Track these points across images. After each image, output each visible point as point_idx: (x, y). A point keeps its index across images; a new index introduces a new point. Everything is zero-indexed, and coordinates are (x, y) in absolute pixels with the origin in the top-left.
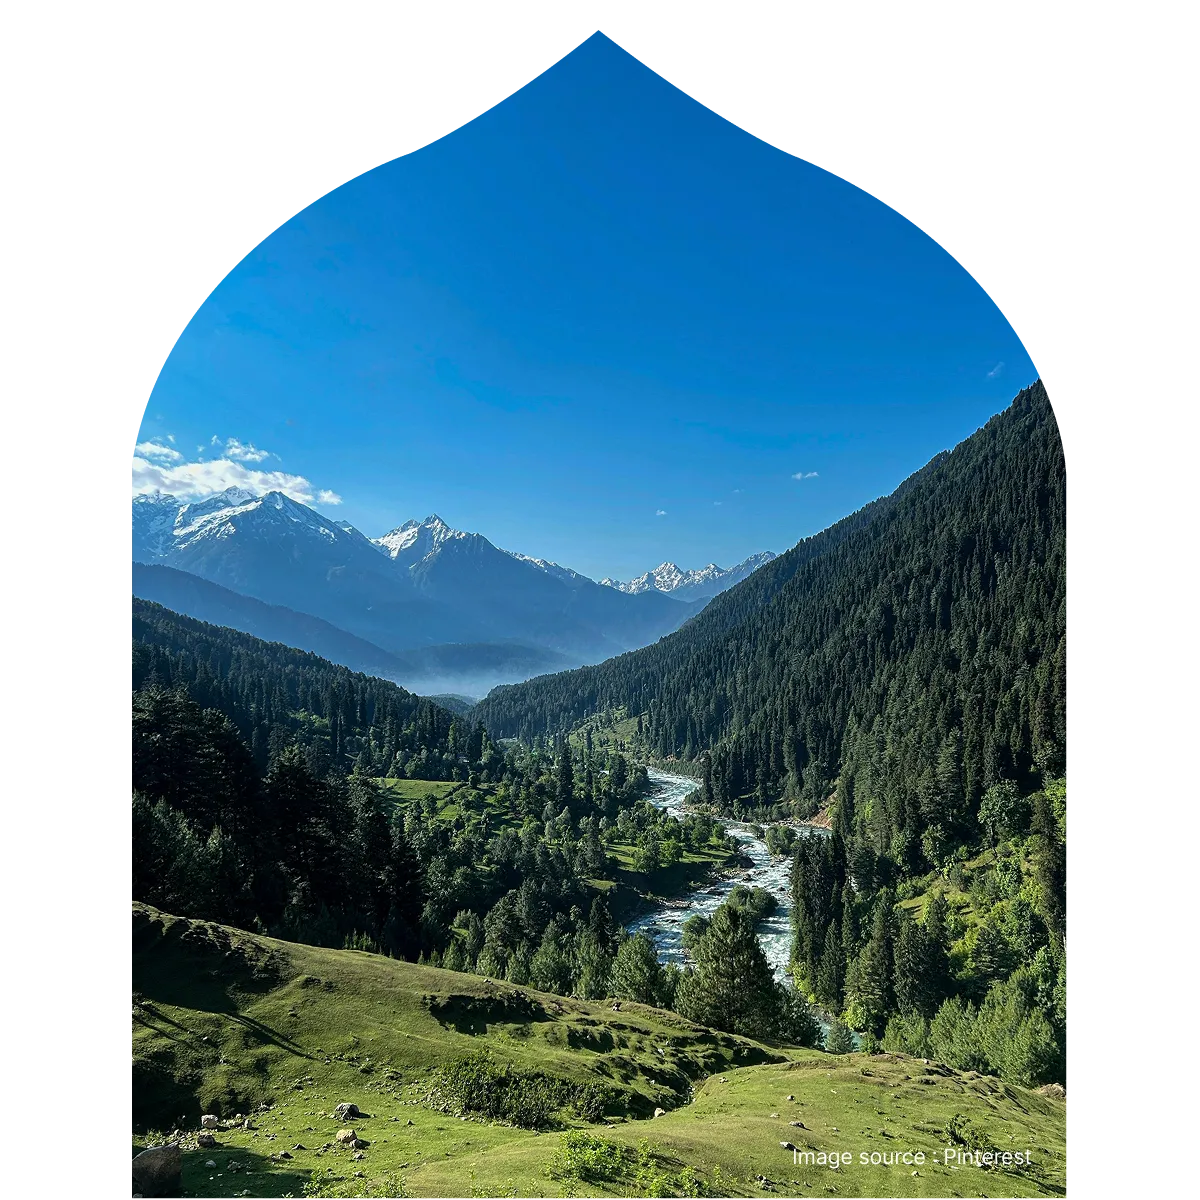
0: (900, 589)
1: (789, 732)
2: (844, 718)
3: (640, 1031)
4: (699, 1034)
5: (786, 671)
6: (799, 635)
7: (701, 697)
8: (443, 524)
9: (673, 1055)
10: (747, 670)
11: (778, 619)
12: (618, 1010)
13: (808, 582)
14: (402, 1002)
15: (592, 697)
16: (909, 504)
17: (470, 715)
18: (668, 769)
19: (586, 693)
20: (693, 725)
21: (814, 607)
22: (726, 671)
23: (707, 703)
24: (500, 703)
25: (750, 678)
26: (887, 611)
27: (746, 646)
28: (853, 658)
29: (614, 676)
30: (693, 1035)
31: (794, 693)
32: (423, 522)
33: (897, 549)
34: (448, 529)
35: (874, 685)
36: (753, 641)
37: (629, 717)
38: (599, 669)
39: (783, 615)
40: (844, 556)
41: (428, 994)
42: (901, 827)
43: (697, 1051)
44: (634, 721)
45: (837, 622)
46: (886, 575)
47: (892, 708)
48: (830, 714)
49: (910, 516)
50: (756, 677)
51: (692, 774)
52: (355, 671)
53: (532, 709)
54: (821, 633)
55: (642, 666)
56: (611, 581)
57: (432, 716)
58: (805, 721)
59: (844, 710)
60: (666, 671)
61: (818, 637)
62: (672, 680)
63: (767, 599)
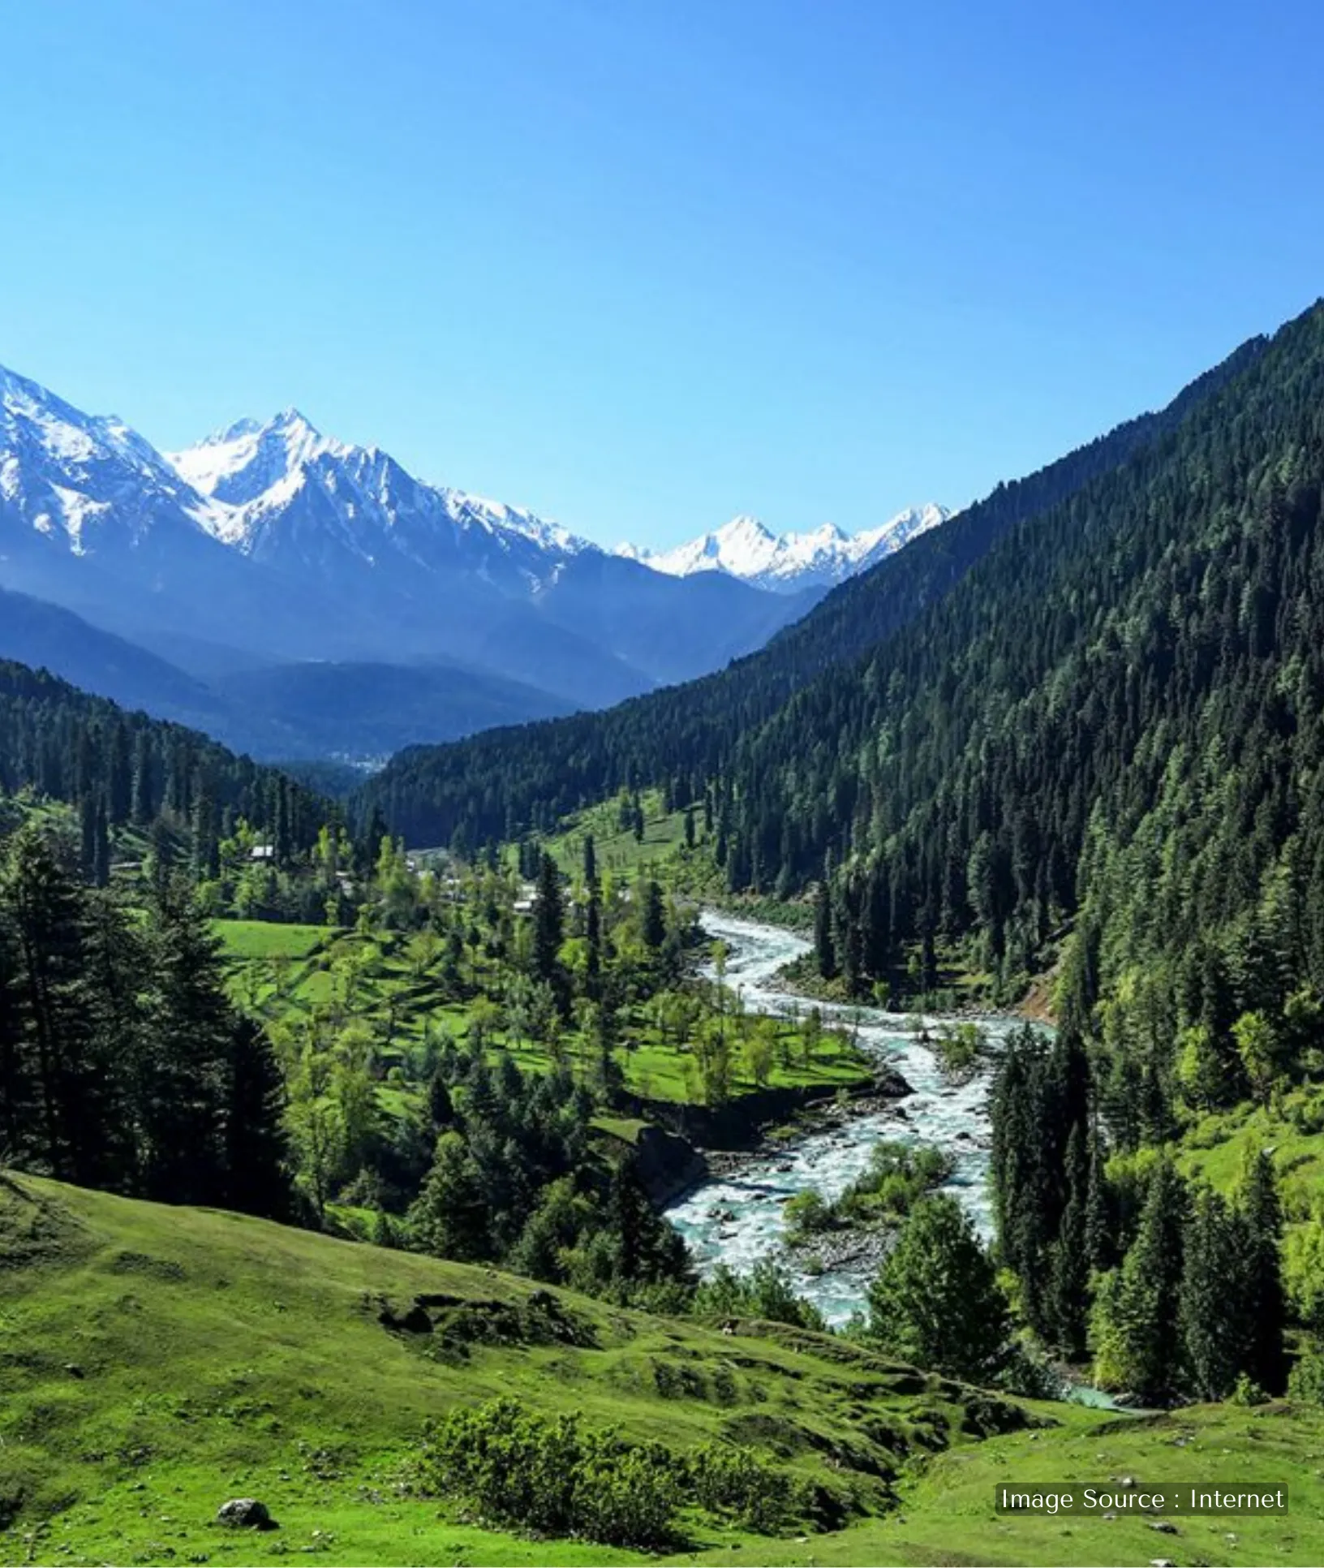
0: (1186, 584)
1: (982, 842)
2: (1084, 814)
3: (785, 1372)
4: (899, 1377)
5: (975, 726)
6: (998, 663)
7: (812, 777)
8: (310, 428)
9: (854, 1417)
10: (899, 725)
11: (958, 630)
12: (734, 1334)
13: (1015, 566)
14: (323, 1303)
15: (596, 770)
16: (1198, 429)
17: (352, 801)
18: (743, 913)
19: (584, 763)
20: (795, 829)
21: (1027, 608)
22: (859, 726)
23: (822, 788)
24: (414, 779)
25: (905, 739)
26: (1160, 622)
27: (895, 680)
28: (1099, 706)
29: (640, 730)
30: (887, 1379)
31: (990, 769)
32: (269, 423)
33: (1179, 510)
34: (318, 437)
35: (1137, 759)
36: (912, 669)
37: (669, 810)
38: (610, 716)
39: (967, 626)
40: (1082, 518)
41: (375, 1292)
42: (1194, 1014)
43: (896, 1410)
44: (679, 818)
45: (1070, 638)
46: (1159, 554)
47: (1174, 796)
48: (1057, 809)
49: (1202, 447)
50: (916, 739)
51: (792, 922)
52: (129, 705)
53: (476, 793)
54: (1040, 657)
55: (695, 714)
56: (635, 548)
57: (283, 798)
58: (1012, 821)
59: (1082, 801)
60: (741, 723)
61: (1034, 664)
62: (752, 743)
63: (936, 593)
